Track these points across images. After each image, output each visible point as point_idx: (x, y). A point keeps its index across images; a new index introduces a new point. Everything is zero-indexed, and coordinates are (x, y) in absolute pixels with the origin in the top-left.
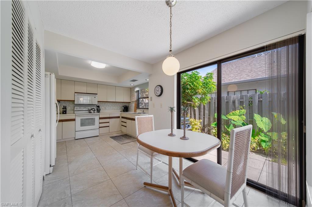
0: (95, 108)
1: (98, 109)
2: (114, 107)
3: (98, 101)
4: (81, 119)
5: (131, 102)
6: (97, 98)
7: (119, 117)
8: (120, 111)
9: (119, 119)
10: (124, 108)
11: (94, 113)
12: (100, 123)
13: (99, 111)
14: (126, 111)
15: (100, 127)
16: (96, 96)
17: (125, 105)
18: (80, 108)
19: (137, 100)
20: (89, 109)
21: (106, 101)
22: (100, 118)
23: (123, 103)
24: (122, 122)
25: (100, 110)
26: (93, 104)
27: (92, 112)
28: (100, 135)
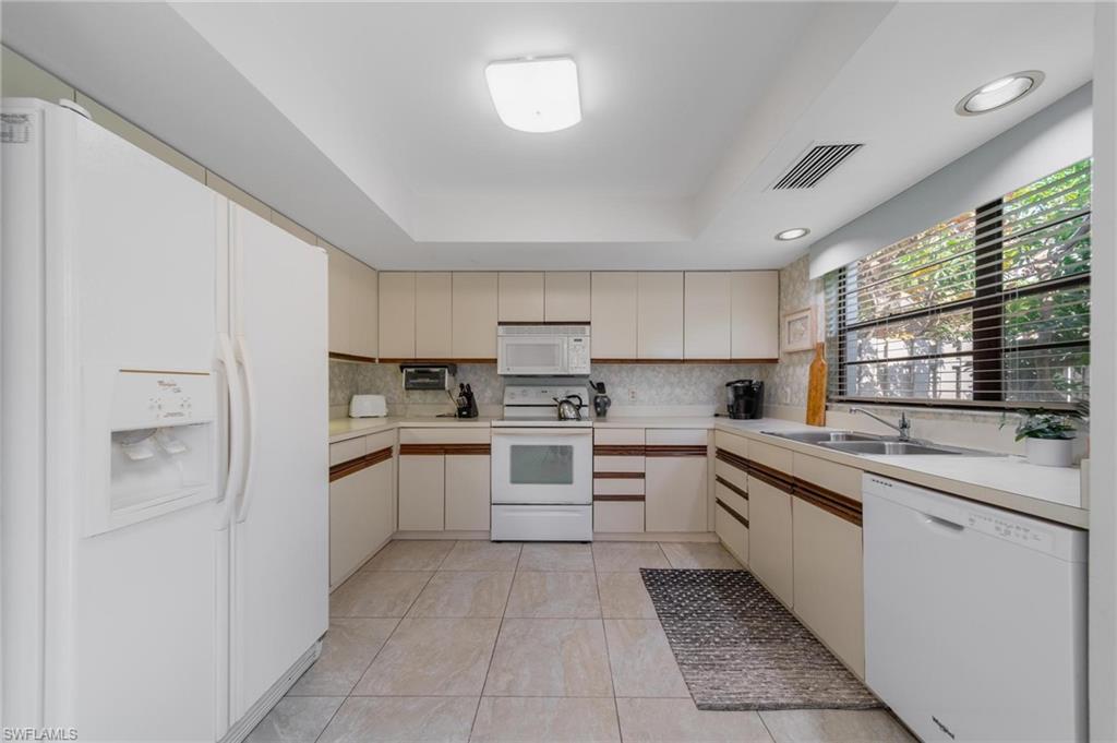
0: (585, 394)
1: (596, 398)
2: (678, 391)
3: (593, 361)
4: (514, 448)
5: (784, 360)
6: (586, 340)
7: (700, 450)
8: (712, 409)
9: (701, 460)
10: (737, 397)
11: (578, 418)
12: (596, 475)
13: (601, 408)
14: (746, 412)
15: (595, 498)
16: (583, 332)
17: (742, 377)
18: (524, 394)
19: (828, 340)
20: (555, 399)
21: (634, 357)
22: (599, 450)
23: (733, 367)
24: (720, 480)
25: (608, 403)
26: (571, 373)
27: (569, 411)
28: (599, 538)
